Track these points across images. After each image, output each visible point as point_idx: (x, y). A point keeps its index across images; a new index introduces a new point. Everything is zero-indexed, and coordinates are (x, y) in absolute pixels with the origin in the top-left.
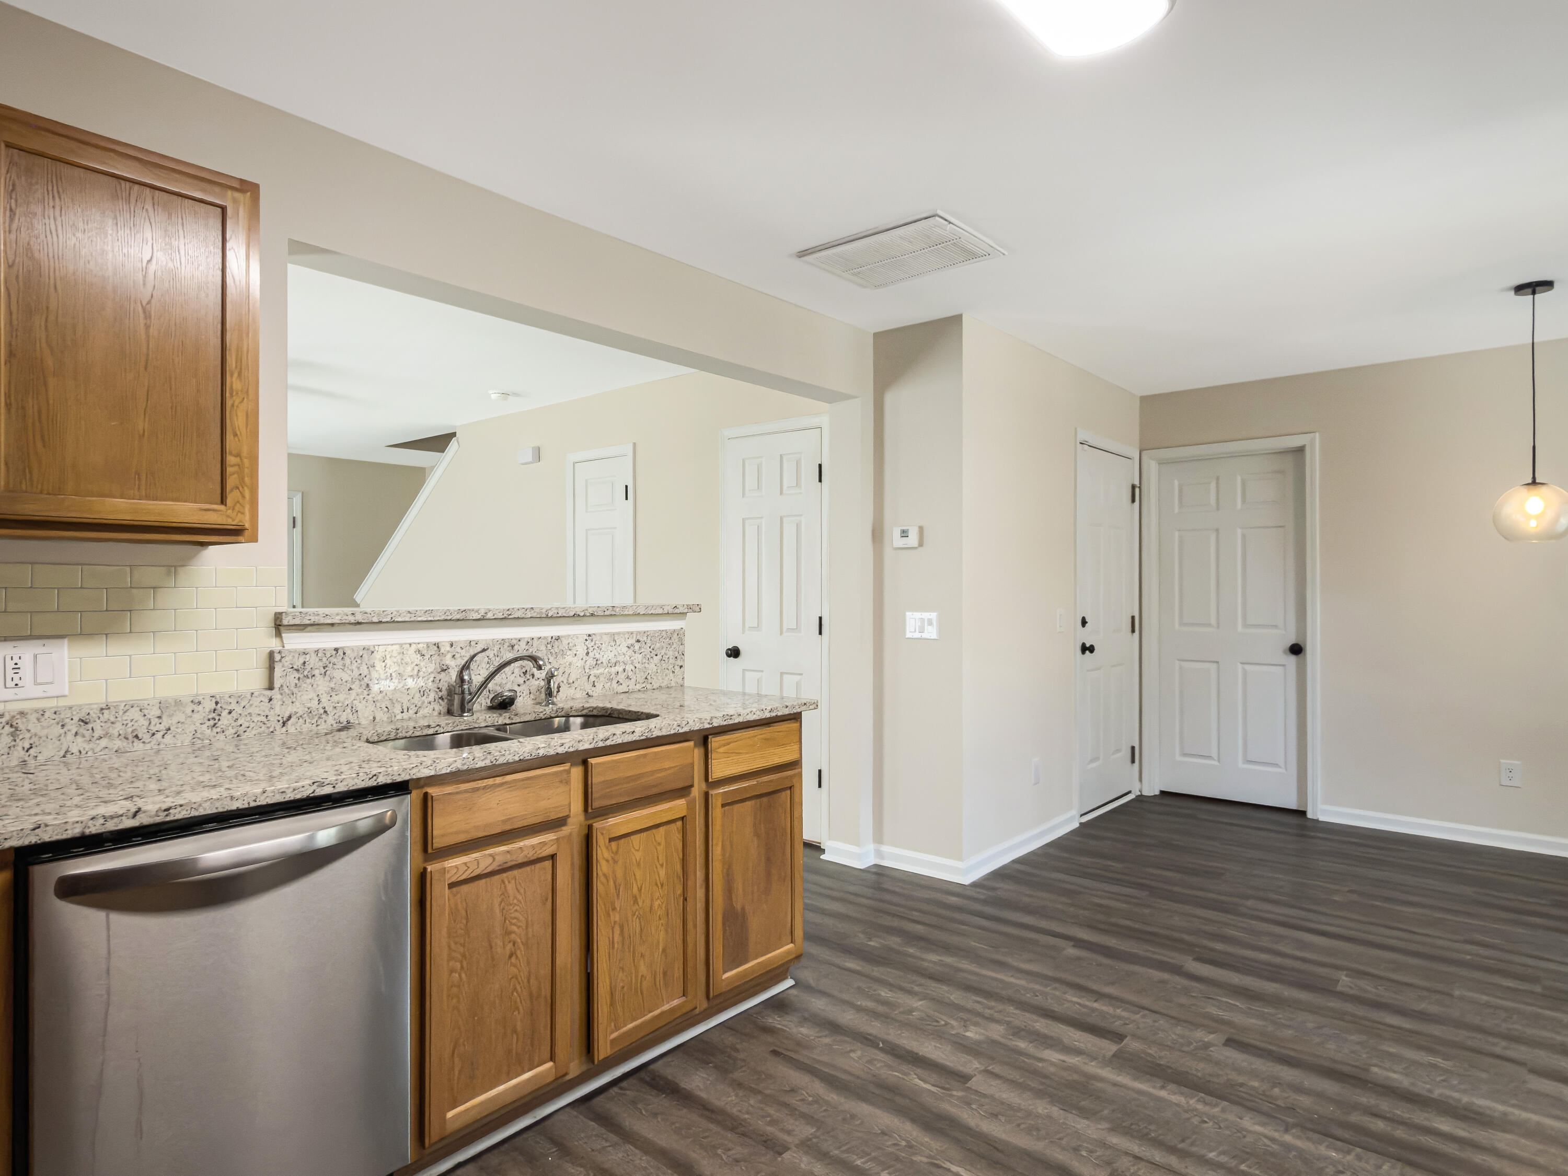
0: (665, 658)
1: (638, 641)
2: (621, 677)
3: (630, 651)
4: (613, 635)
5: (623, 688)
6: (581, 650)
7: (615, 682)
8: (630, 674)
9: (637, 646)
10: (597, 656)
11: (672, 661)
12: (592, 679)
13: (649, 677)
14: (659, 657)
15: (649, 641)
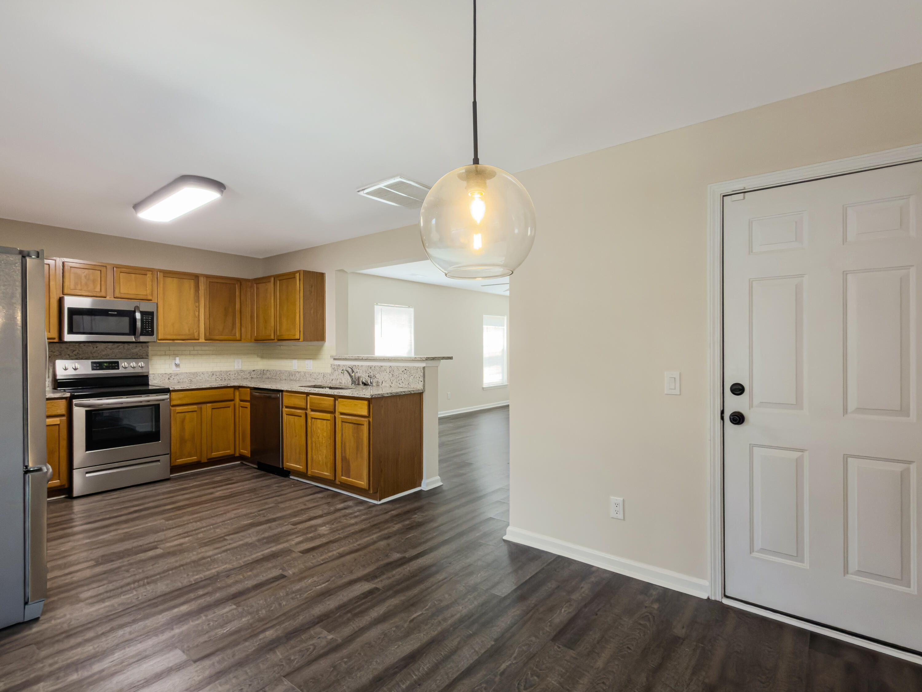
0: (415, 377)
1: (406, 370)
2: (400, 382)
3: (403, 373)
4: (397, 367)
5: (400, 386)
6: (388, 371)
7: (398, 383)
8: (403, 381)
9: (405, 371)
10: (393, 373)
11: (418, 379)
12: (391, 381)
13: (409, 383)
14: (413, 376)
15: (409, 370)
